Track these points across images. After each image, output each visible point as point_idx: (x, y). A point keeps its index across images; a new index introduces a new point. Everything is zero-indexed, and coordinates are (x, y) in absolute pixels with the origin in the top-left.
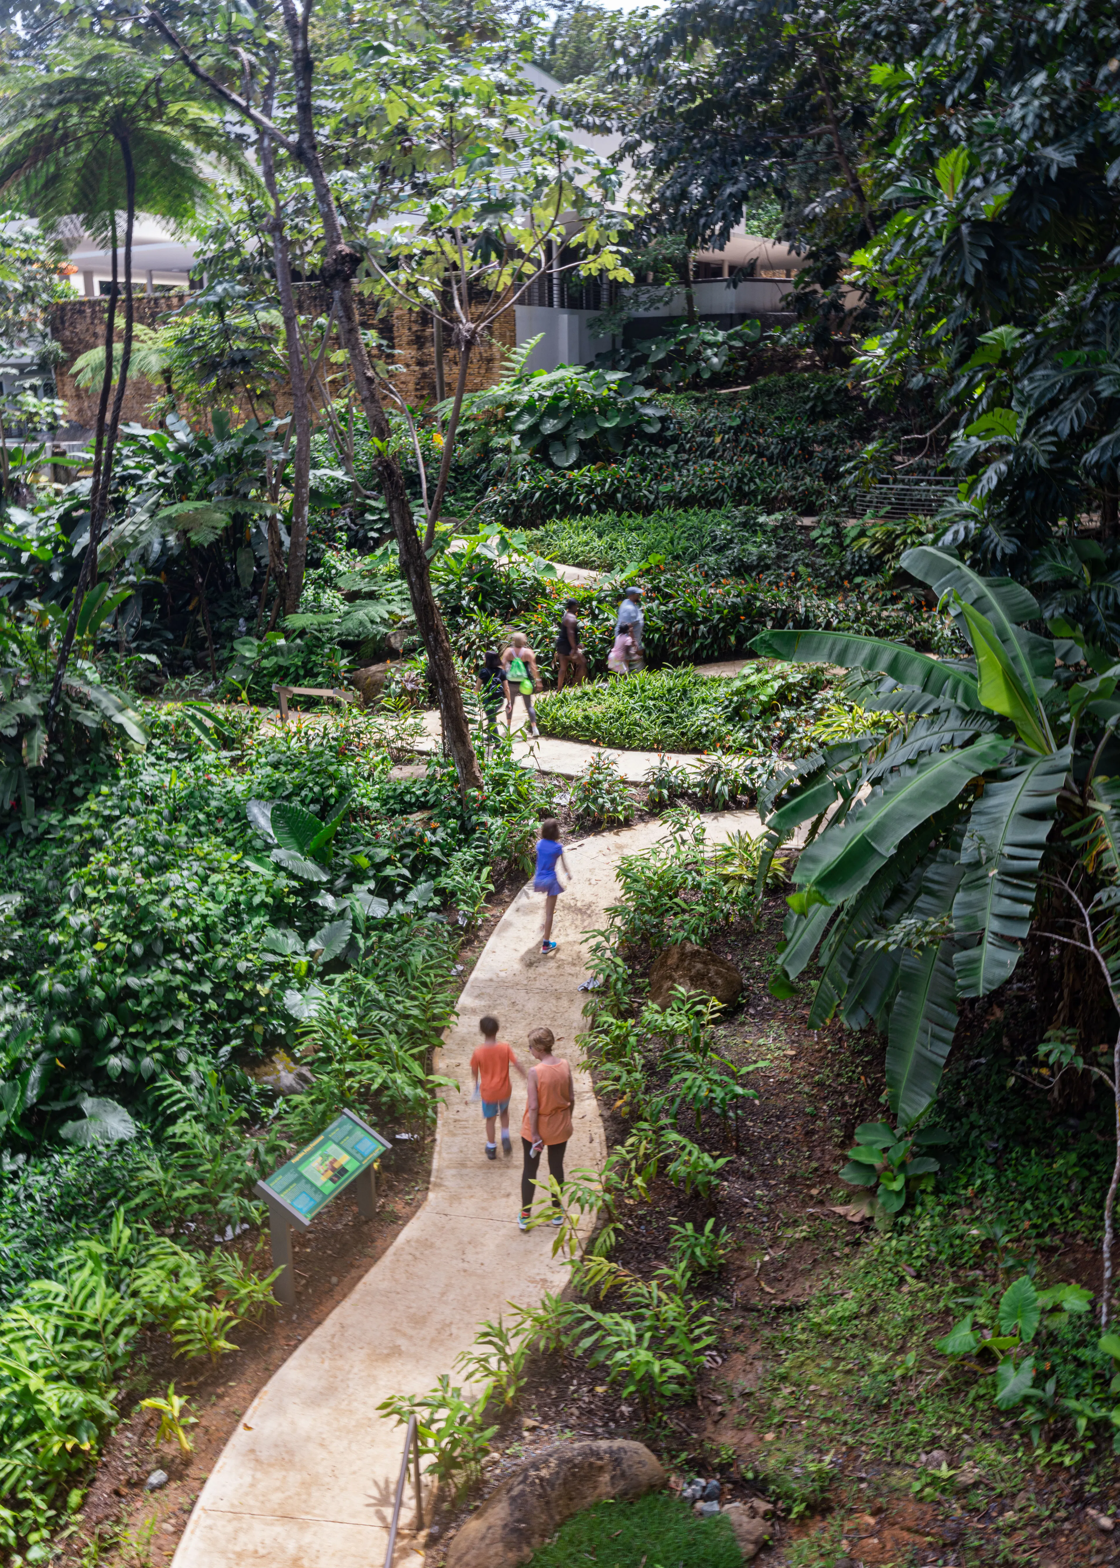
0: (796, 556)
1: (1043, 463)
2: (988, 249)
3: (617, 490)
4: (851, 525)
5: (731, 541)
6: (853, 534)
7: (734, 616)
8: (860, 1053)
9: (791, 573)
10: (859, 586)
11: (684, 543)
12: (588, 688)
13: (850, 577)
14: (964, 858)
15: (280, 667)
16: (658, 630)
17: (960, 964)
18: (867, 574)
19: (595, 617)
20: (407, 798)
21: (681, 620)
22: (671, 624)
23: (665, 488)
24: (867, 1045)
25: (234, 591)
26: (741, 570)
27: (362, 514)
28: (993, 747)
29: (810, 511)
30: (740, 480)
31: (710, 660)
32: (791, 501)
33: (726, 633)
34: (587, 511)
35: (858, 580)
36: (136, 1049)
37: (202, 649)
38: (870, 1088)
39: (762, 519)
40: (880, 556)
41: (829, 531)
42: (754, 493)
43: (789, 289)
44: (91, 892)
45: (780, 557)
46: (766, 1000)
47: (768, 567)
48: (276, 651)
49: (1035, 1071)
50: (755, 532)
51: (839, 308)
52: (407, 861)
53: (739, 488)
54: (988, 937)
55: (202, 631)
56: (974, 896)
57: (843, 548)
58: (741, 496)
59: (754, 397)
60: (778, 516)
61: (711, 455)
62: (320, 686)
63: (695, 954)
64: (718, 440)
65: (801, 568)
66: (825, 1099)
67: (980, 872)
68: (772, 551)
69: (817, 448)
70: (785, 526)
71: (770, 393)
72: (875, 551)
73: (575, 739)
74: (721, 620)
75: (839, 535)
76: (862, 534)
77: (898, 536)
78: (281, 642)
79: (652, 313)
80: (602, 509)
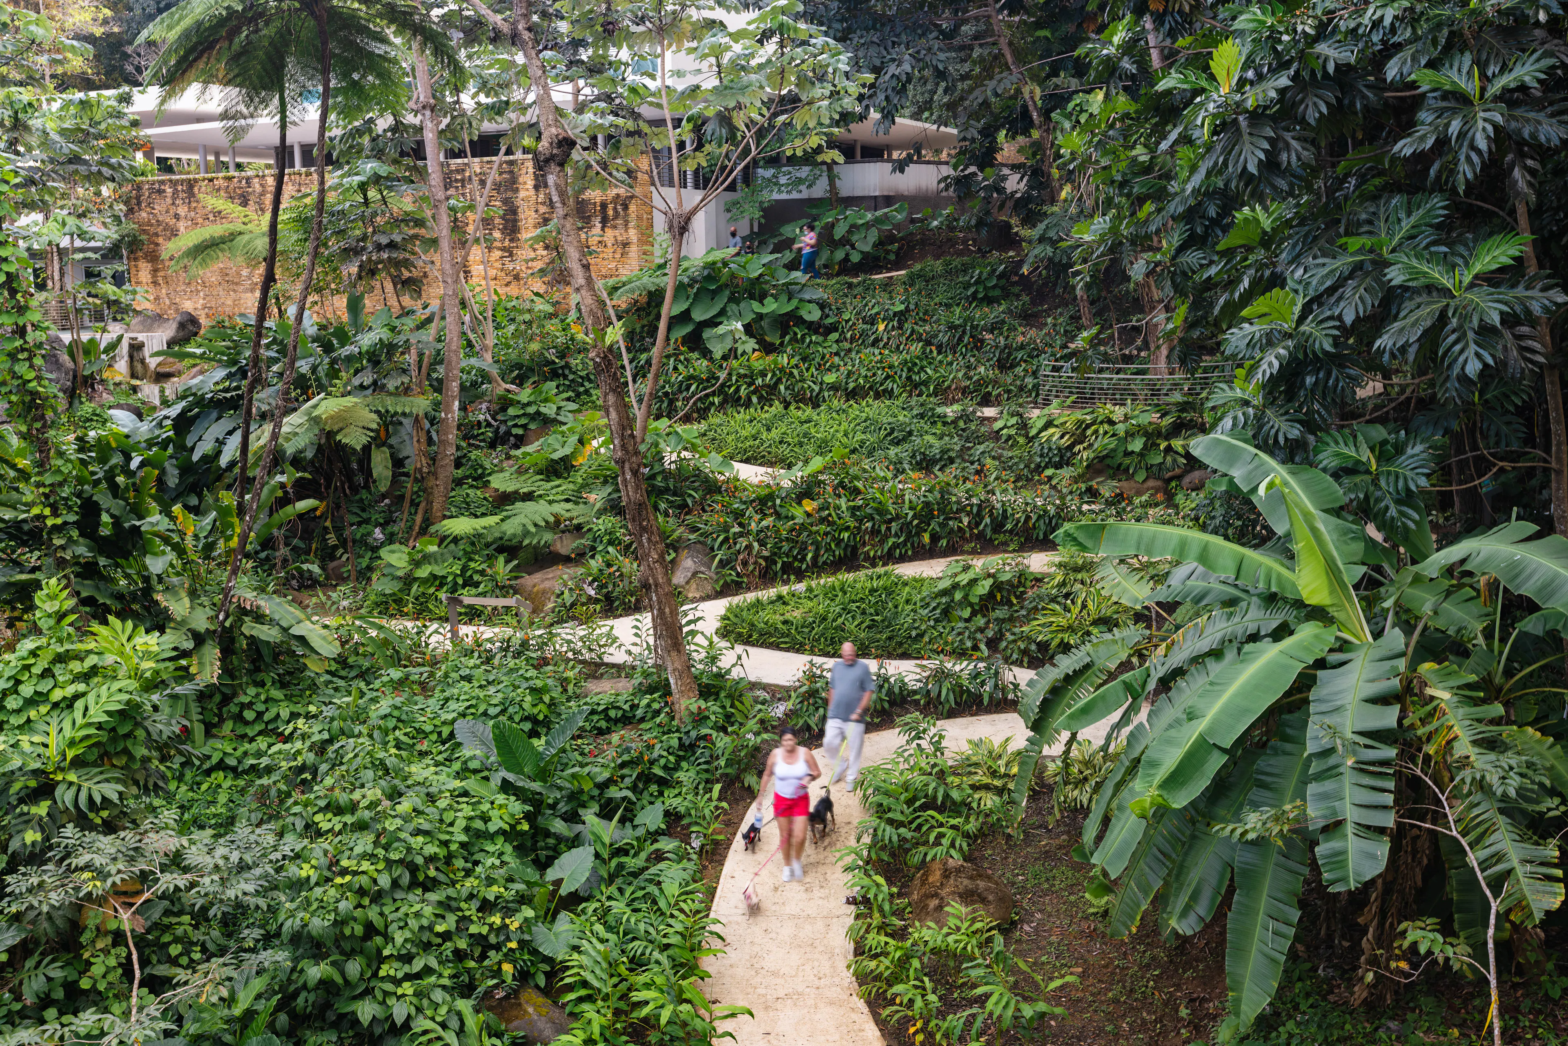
0: (981, 448)
1: (1328, 347)
2: (1269, 139)
3: (779, 380)
4: (1036, 416)
5: (910, 433)
6: (1040, 424)
7: (926, 513)
8: (1148, 966)
9: (976, 466)
10: (1050, 478)
11: (859, 436)
12: (784, 590)
13: (1039, 469)
14: (1311, 747)
15: (434, 577)
16: (847, 528)
17: (1325, 857)
18: (1058, 466)
19: (778, 515)
20: (612, 713)
21: (871, 518)
22: (861, 521)
23: (830, 378)
24: (1153, 958)
25: (364, 494)
26: (925, 464)
27: (504, 409)
28: (1316, 636)
29: (986, 401)
30: (910, 370)
31: (903, 559)
32: (964, 391)
33: (920, 531)
34: (748, 404)
35: (1049, 472)
36: (386, 994)
37: (333, 558)
38: (1166, 1004)
39: (939, 410)
40: (1070, 447)
41: (1013, 421)
42: (925, 383)
43: (946, 171)
44: (324, 822)
45: (964, 449)
46: (1038, 916)
47: (952, 461)
48: (426, 558)
49: (1393, 965)
50: (934, 423)
51: (1001, 190)
52: (628, 781)
53: (909, 378)
54: (1350, 829)
55: (332, 539)
56: (1328, 786)
57: (1031, 440)
58: (914, 386)
59: (911, 280)
60: (956, 407)
61: (875, 343)
62: (483, 594)
63: (959, 870)
64: (881, 327)
65: (988, 461)
66: (1124, 1016)
67: (1332, 761)
68: (956, 444)
69: (988, 336)
70: (966, 417)
71: (928, 279)
72: (1065, 441)
73: (776, 647)
74: (915, 517)
75: (1023, 426)
76: (1049, 424)
77: (1088, 426)
78: (433, 548)
79: (795, 195)
80: (765, 402)
